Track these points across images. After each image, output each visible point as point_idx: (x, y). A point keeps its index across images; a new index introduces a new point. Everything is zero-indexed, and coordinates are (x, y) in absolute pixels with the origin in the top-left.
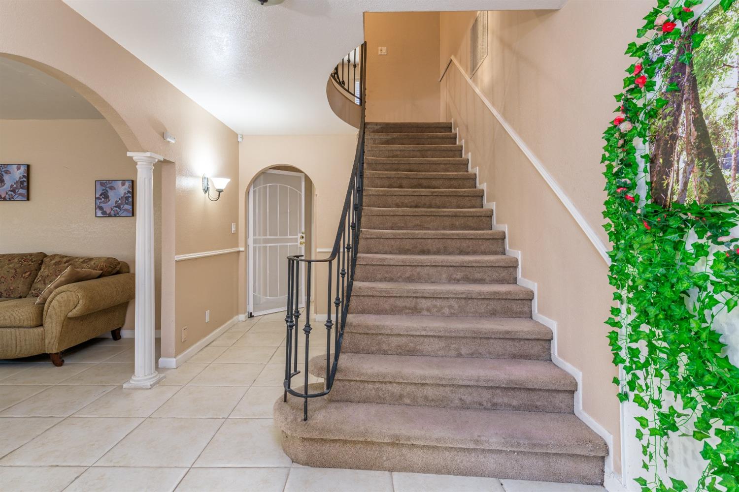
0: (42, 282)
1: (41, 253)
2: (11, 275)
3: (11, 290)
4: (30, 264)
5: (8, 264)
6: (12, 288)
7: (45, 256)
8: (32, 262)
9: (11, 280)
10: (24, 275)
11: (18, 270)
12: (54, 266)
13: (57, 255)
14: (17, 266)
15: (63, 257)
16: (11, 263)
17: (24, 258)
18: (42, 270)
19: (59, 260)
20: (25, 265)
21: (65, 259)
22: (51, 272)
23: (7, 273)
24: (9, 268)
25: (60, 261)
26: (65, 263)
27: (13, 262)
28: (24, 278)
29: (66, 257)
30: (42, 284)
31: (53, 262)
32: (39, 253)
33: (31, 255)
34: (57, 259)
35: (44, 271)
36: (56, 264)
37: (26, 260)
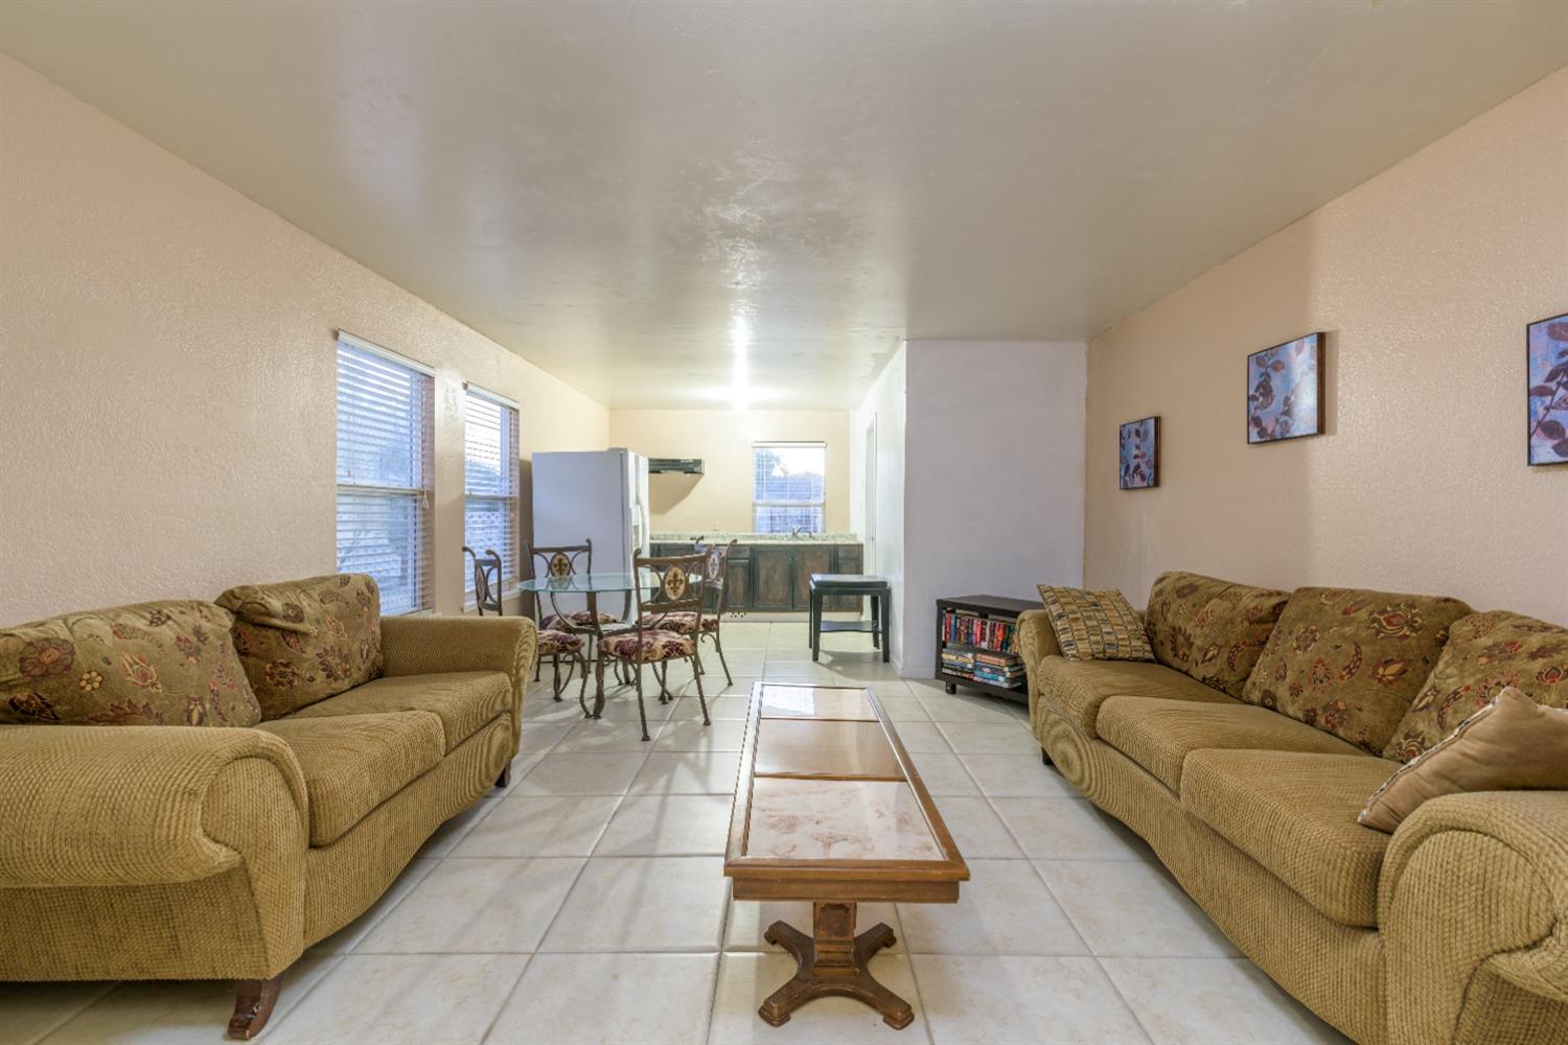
0: (1435, 715)
1: (1447, 600)
2: (1343, 661)
3: (1338, 710)
4: (1405, 637)
5: (1342, 624)
6: (1341, 705)
7: (1463, 611)
8: (1413, 629)
9: (1342, 678)
10: (1381, 671)
11: (1364, 648)
12: (1484, 660)
13: (1509, 615)
14: (1364, 634)
15: (1530, 628)
16: (1349, 623)
17: (1390, 610)
18: (1441, 665)
19: (1509, 638)
20: (1388, 637)
21: (1535, 641)
22: (1470, 681)
23: (1333, 651)
24: (1342, 636)
25: (1512, 643)
26: (1533, 656)
27: (1354, 619)
28: (1380, 680)
29: (1546, 628)
30: (1431, 720)
31: (1484, 641)
32: (1438, 600)
33: (1412, 603)
34: (1502, 634)
35: (1447, 674)
36: (1489, 652)
37: (1394, 621)
